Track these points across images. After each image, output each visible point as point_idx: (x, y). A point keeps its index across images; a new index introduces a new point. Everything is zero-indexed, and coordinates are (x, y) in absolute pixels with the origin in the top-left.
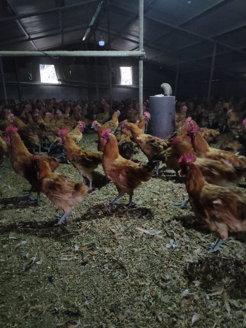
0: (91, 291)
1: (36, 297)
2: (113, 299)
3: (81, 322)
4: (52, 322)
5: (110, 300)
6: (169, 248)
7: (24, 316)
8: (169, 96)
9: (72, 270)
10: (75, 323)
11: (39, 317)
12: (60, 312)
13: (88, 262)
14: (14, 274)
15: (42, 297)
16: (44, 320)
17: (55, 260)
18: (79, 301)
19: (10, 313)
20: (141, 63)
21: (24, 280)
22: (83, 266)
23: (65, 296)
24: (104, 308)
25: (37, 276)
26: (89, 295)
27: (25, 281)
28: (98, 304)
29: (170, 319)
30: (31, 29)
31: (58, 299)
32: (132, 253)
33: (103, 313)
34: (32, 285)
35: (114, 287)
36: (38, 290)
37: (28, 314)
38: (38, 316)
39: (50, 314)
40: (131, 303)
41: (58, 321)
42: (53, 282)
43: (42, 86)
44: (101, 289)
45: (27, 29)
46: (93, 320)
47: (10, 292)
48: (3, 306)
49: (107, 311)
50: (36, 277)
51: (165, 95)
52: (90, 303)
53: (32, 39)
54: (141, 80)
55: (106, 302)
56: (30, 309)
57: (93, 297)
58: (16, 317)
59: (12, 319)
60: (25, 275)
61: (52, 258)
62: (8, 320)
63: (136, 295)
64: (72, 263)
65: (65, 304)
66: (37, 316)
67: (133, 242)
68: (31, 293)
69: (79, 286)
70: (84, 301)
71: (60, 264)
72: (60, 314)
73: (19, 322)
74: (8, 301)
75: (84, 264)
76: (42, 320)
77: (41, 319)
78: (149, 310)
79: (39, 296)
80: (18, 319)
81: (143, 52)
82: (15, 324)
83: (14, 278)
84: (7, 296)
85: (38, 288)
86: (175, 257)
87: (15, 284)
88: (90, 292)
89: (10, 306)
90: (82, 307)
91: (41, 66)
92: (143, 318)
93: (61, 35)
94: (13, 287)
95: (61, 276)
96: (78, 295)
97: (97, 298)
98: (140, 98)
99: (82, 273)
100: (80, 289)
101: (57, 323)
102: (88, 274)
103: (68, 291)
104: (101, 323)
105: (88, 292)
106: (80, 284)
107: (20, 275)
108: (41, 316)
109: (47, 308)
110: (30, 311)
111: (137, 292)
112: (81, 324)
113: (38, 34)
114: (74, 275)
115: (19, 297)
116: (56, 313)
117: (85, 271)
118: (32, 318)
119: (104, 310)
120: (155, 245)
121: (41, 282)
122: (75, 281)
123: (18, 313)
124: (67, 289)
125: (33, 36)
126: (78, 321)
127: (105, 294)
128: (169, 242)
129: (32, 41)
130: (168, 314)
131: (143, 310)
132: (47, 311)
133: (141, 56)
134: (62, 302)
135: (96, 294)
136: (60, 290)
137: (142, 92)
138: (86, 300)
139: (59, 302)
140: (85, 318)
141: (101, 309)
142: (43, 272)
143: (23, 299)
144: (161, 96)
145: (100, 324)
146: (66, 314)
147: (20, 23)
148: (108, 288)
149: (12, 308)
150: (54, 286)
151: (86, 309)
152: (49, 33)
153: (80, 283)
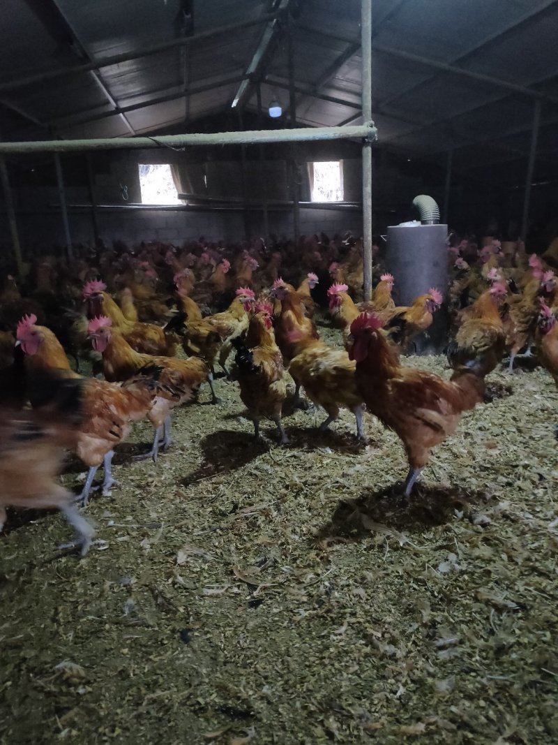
0: (274, 664)
1: (156, 674)
2: (323, 683)
3: (258, 733)
4: (195, 728)
5: (317, 686)
6: (445, 574)
7: (135, 713)
8: (432, 225)
9: (231, 617)
10: (245, 734)
11: (166, 717)
12: (210, 707)
13: (263, 600)
14: (106, 623)
15: (168, 674)
16: (176, 724)
17: (192, 595)
18: (249, 686)
19: (103, 706)
20: (368, 152)
21: (129, 637)
22: (253, 610)
23: (218, 675)
24: (306, 703)
25: (156, 629)
26: (269, 674)
27: (131, 638)
28: (292, 693)
29: (456, 733)
30: (121, 87)
31: (203, 680)
32: (361, 583)
33: (304, 714)
34: (145, 646)
35: (324, 658)
36: (159, 658)
37: (142, 709)
38: (163, 715)
39: (188, 710)
40: (365, 693)
41: (206, 726)
42: (191, 642)
43: (143, 212)
44: (296, 661)
45: (113, 89)
46: (284, 728)
47: (102, 661)
48: (90, 689)
49: (312, 709)
50: (154, 631)
51: (423, 222)
52: (274, 690)
53: (124, 110)
54: (368, 190)
55: (309, 690)
56: (146, 698)
57: (280, 679)
58: (117, 714)
59: (109, 718)
60: (129, 626)
61: (185, 588)
62: (100, 719)
63: (375, 677)
64: (229, 602)
65: (220, 690)
66: (161, 714)
67: (363, 558)
68: (145, 664)
69: (248, 653)
70: (260, 686)
71: (202, 603)
72: (210, 713)
73: (125, 726)
74: (98, 680)
75: (255, 603)
76: (172, 724)
77: (169, 721)
78: (406, 711)
79: (163, 672)
80: (122, 719)
81: (372, 127)
82: (117, 728)
83: (108, 632)
84: (95, 669)
85: (160, 655)
86: (460, 594)
87: (110, 644)
88: (273, 667)
89: (103, 690)
90: (256, 698)
91: (141, 166)
92: (394, 728)
93: (184, 98)
94: (106, 650)
95: (206, 629)
96: (246, 672)
97: (288, 680)
98: (365, 230)
99: (251, 624)
100: (249, 659)
101: (205, 730)
102: (266, 628)
103: (225, 663)
104: (300, 735)
105: (268, 667)
106: (249, 648)
107: (120, 624)
108: (170, 715)
109: (181, 698)
110: (145, 703)
111: (378, 671)
112: (257, 737)
113: (136, 99)
114: (235, 628)
115: (121, 672)
116: (200, 710)
117: (259, 620)
118: (150, 719)
119: (305, 708)
120: (413, 566)
121: (165, 642)
122: (239, 642)
123: (121, 707)
124: (221, 659)
125: (124, 104)
126: (251, 730)
127: (306, 672)
128: (447, 560)
129: (124, 116)
130: (453, 721)
131: (394, 711)
132: (183, 704)
133: (367, 137)
134: (211, 686)
135: (285, 671)
136: (206, 660)
137: (370, 218)
138: (265, 683)
139: (206, 687)
140: (265, 724)
141: (298, 705)
142: (167, 619)
143: (129, 675)
144: (414, 224)
145: (299, 739)
146: (223, 712)
147: (99, 76)
148: (312, 659)
149: (107, 694)
150: (194, 651)
151: (265, 704)
152: (159, 95)
153: (250, 646)
